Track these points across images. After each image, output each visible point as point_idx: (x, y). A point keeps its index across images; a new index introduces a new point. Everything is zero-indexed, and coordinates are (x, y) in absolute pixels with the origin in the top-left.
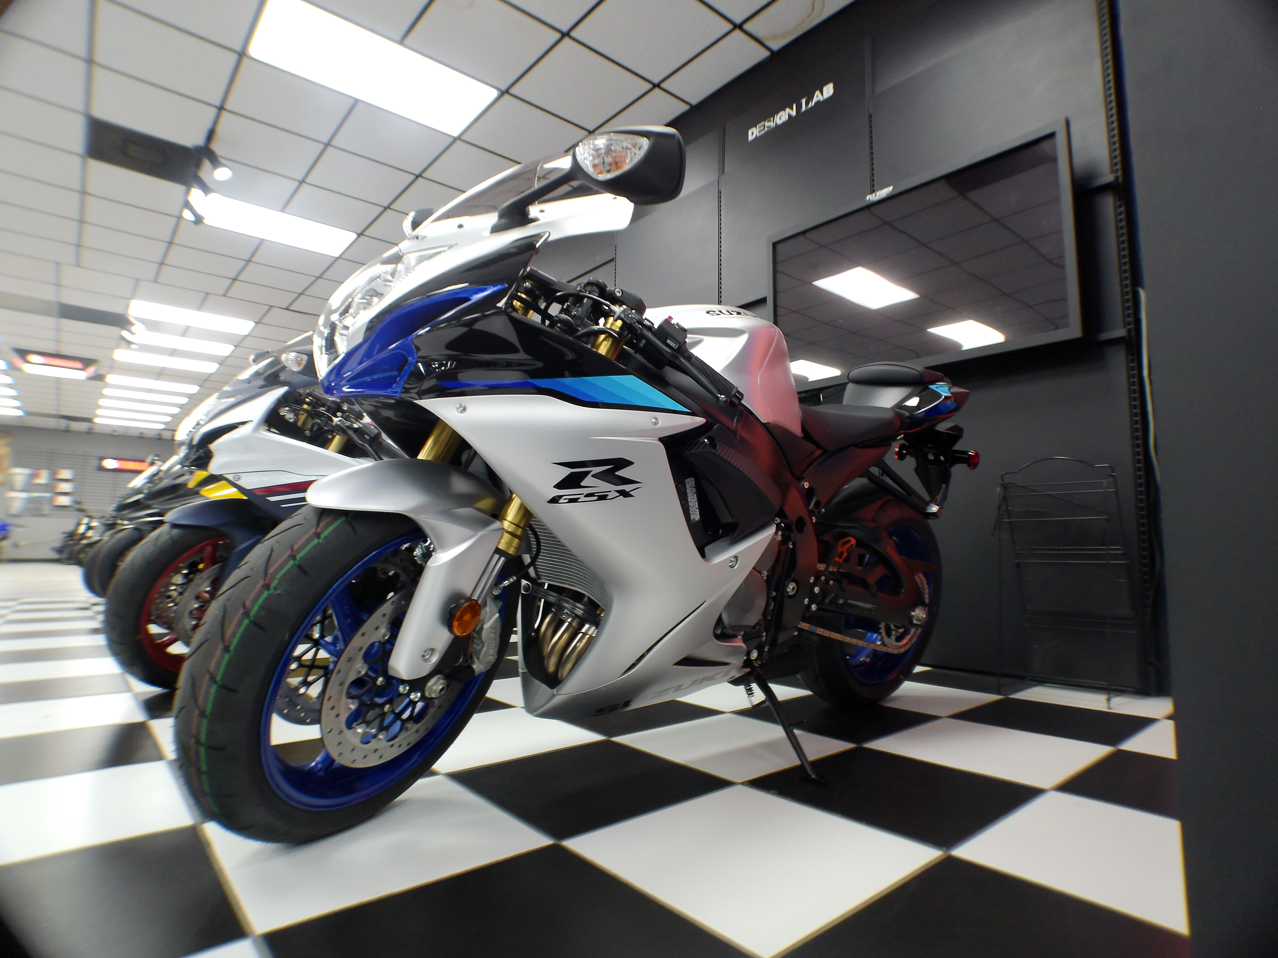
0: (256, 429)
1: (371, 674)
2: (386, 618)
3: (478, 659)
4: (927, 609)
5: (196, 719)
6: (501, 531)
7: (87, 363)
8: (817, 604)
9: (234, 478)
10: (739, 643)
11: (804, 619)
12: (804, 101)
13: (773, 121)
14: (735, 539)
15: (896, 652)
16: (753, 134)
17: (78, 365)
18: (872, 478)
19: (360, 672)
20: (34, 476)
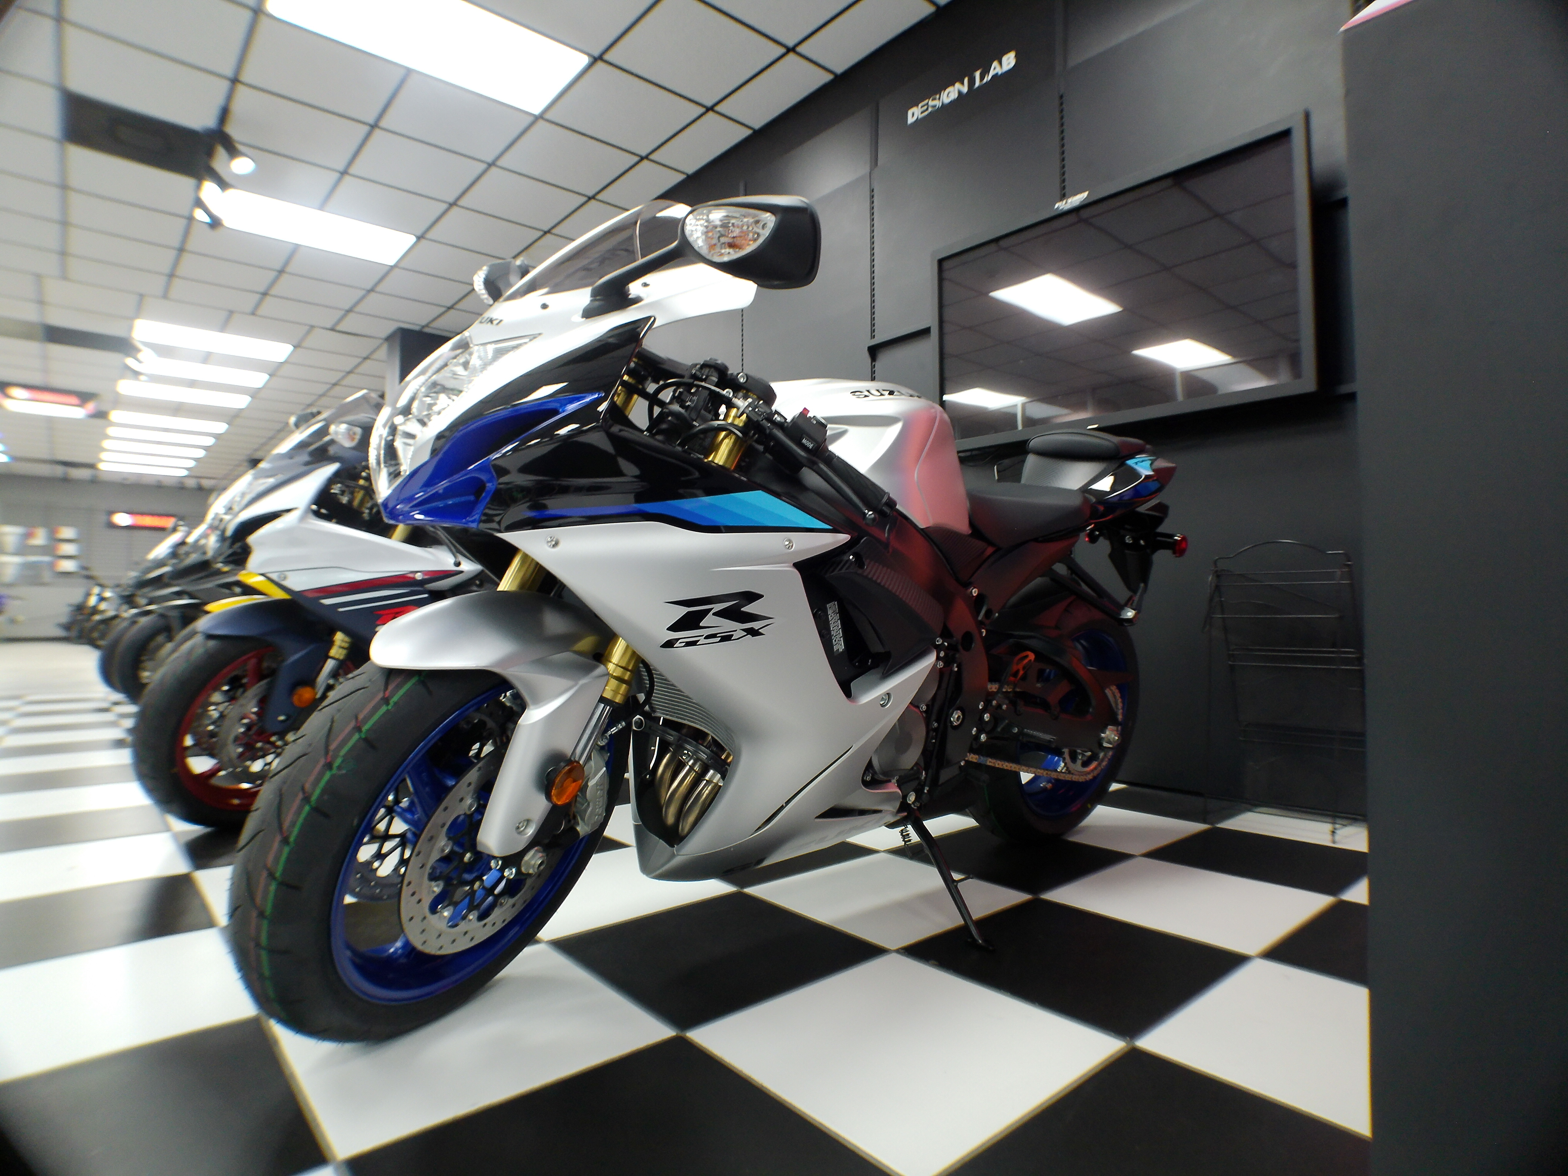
0: (302, 519)
1: (457, 849)
2: (472, 787)
3: (583, 819)
4: (1120, 728)
5: (254, 921)
6: (606, 678)
7: (84, 397)
8: (987, 733)
9: (279, 577)
10: (893, 788)
11: (972, 751)
12: (977, 74)
13: (939, 99)
14: (887, 672)
15: (1081, 779)
16: (913, 115)
17: (74, 400)
18: (1055, 578)
19: (443, 850)
20: (29, 535)
